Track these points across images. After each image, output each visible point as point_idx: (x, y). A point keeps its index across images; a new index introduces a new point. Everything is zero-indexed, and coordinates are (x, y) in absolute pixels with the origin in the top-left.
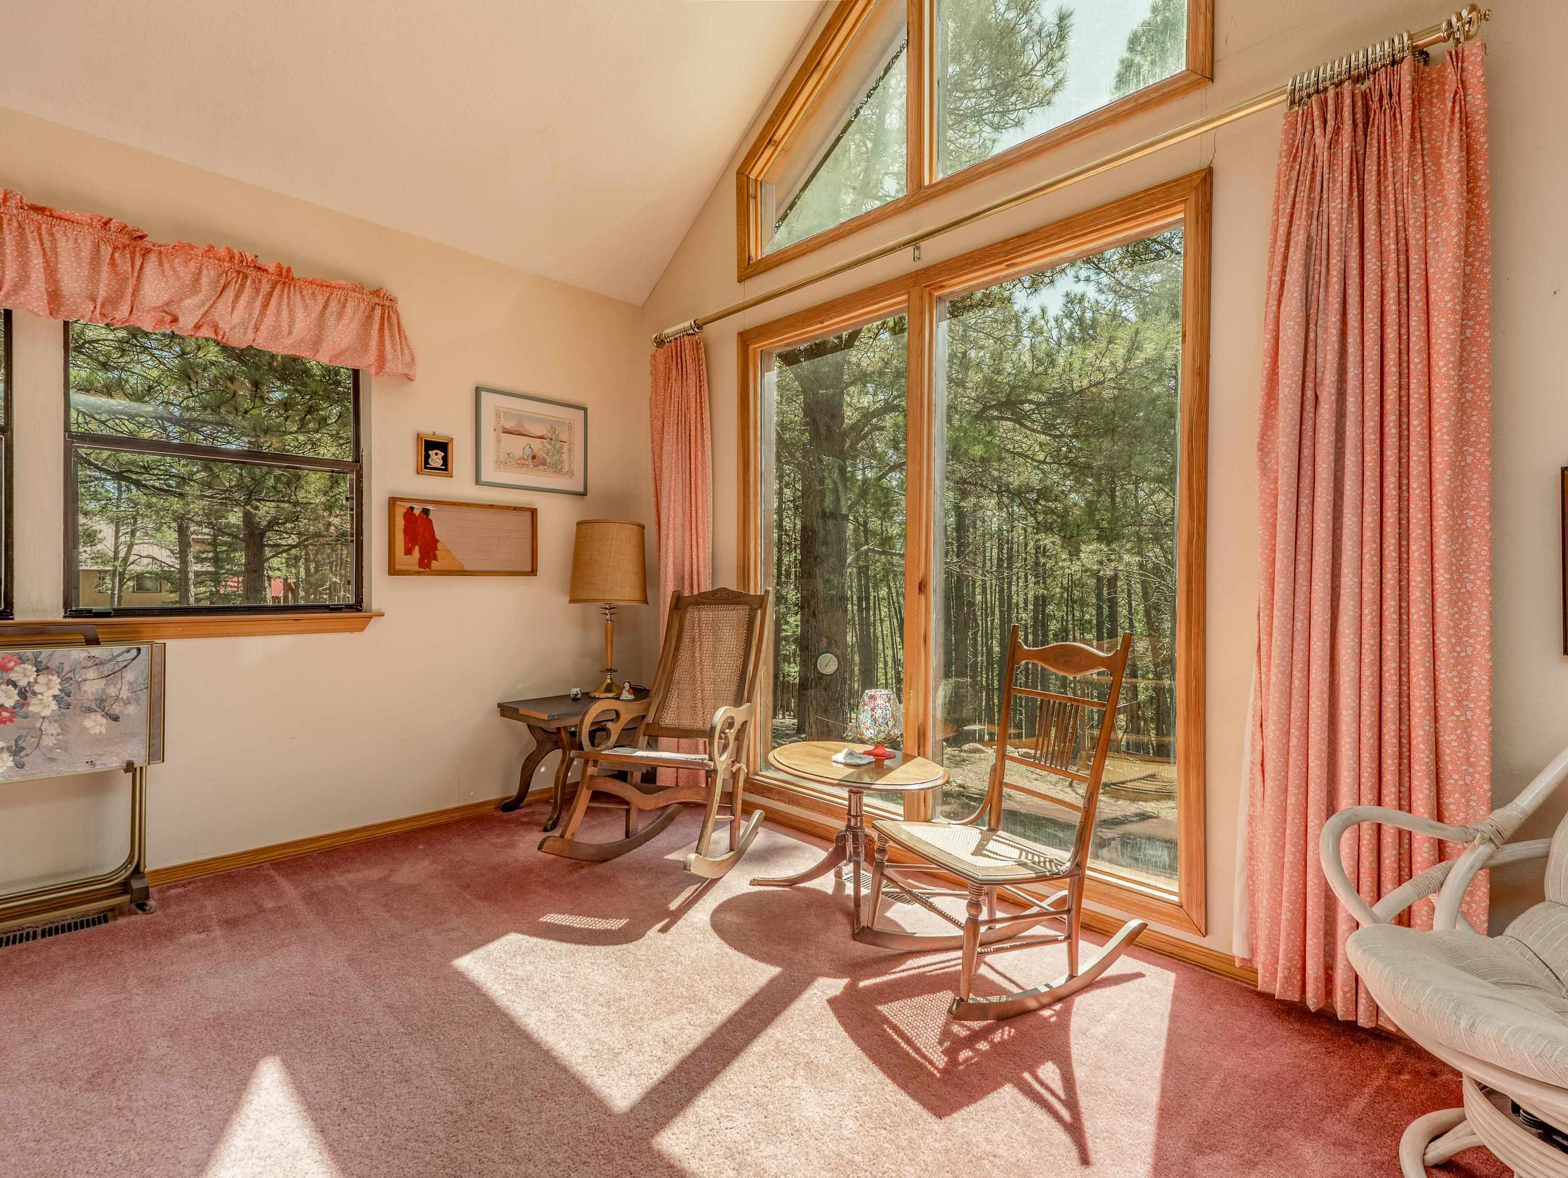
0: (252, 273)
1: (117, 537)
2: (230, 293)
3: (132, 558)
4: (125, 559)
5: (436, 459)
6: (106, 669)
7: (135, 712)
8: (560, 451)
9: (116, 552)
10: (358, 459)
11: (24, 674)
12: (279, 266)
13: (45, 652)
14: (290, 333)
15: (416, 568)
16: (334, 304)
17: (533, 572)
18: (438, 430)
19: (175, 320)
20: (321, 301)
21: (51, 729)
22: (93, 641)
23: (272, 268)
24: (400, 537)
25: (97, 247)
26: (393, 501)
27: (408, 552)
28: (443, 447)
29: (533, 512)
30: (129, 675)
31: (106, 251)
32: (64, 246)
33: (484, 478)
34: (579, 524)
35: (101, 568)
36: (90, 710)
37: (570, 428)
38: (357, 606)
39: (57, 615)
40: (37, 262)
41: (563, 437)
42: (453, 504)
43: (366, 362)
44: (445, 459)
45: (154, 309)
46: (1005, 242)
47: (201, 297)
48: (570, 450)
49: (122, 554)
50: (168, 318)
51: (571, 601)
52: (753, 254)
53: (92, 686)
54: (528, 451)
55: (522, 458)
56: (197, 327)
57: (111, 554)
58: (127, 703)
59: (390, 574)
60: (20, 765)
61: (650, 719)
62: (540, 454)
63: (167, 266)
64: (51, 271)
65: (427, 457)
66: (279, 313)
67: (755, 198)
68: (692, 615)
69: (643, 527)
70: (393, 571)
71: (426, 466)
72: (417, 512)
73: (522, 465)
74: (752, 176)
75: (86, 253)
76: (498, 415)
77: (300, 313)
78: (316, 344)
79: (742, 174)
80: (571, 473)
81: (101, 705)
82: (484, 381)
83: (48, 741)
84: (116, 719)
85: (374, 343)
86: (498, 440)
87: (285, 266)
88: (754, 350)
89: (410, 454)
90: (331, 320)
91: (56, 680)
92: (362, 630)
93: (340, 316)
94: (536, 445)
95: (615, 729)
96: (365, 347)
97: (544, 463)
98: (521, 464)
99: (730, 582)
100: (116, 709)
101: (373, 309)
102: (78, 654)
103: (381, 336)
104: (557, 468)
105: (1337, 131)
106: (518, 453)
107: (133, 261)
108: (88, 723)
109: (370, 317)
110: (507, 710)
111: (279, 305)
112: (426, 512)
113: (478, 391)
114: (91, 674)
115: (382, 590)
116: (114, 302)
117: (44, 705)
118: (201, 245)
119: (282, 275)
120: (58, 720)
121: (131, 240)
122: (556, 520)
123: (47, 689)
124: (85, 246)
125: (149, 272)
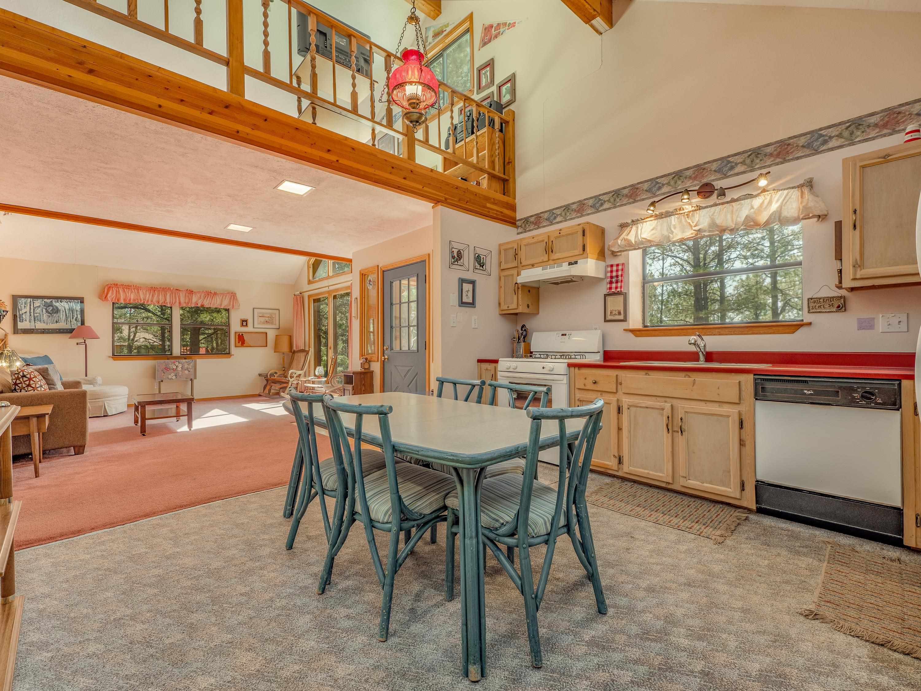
0: (210, 294)
1: (130, 329)
2: (206, 298)
3: (136, 339)
4: (133, 340)
5: (245, 324)
6: (188, 363)
7: (192, 370)
8: (273, 320)
9: (129, 336)
10: (229, 325)
11: (177, 364)
13: (179, 360)
14: (216, 303)
15: (241, 346)
16: (224, 297)
17: (266, 346)
18: (245, 318)
19: (197, 305)
20: (222, 297)
22: (186, 359)
23: (213, 292)
24: (237, 339)
26: (236, 333)
27: (239, 343)
28: (246, 321)
29: (266, 333)
30: (191, 365)
31: (187, 294)
32: (181, 295)
33: (255, 327)
34: (277, 336)
35: (122, 344)
36: (186, 370)
37: (275, 314)
38: (229, 353)
39: (180, 355)
41: (274, 317)
42: (248, 333)
43: (230, 307)
45: (195, 303)
47: (201, 299)
48: (275, 319)
49: (132, 337)
51: (275, 352)
52: (310, 279)
53: (186, 366)
54: (265, 321)
56: (201, 305)
57: (127, 337)
60: (176, 378)
62: (268, 321)
63: (196, 295)
64: (179, 299)
67: (311, 267)
68: (296, 354)
69: (290, 336)
70: (236, 346)
71: (242, 325)
72: (240, 335)
74: (310, 263)
76: (258, 314)
77: (218, 299)
78: (221, 304)
79: (308, 263)
80: (275, 324)
82: (255, 307)
83: (180, 374)
84: (189, 372)
85: (232, 303)
86: (258, 318)
88: (310, 300)
89: (239, 323)
90: (224, 300)
92: (230, 358)
94: (267, 319)
96: (230, 304)
97: (269, 323)
98: (263, 323)
99: (302, 347)
100: (190, 370)
101: (232, 296)
102: (184, 361)
103: (233, 301)
104: (272, 323)
106: (263, 321)
107: (191, 295)
108: (186, 372)
109: (231, 298)
110: (260, 375)
111: (214, 299)
112: (242, 334)
113: (254, 309)
114: (186, 364)
115: (233, 350)
116: (188, 303)
117: (179, 369)
118: (201, 291)
119: (215, 294)
120: (181, 371)
121: (191, 292)
122: (271, 335)
123: (180, 366)
124: (184, 294)
125: (193, 297)
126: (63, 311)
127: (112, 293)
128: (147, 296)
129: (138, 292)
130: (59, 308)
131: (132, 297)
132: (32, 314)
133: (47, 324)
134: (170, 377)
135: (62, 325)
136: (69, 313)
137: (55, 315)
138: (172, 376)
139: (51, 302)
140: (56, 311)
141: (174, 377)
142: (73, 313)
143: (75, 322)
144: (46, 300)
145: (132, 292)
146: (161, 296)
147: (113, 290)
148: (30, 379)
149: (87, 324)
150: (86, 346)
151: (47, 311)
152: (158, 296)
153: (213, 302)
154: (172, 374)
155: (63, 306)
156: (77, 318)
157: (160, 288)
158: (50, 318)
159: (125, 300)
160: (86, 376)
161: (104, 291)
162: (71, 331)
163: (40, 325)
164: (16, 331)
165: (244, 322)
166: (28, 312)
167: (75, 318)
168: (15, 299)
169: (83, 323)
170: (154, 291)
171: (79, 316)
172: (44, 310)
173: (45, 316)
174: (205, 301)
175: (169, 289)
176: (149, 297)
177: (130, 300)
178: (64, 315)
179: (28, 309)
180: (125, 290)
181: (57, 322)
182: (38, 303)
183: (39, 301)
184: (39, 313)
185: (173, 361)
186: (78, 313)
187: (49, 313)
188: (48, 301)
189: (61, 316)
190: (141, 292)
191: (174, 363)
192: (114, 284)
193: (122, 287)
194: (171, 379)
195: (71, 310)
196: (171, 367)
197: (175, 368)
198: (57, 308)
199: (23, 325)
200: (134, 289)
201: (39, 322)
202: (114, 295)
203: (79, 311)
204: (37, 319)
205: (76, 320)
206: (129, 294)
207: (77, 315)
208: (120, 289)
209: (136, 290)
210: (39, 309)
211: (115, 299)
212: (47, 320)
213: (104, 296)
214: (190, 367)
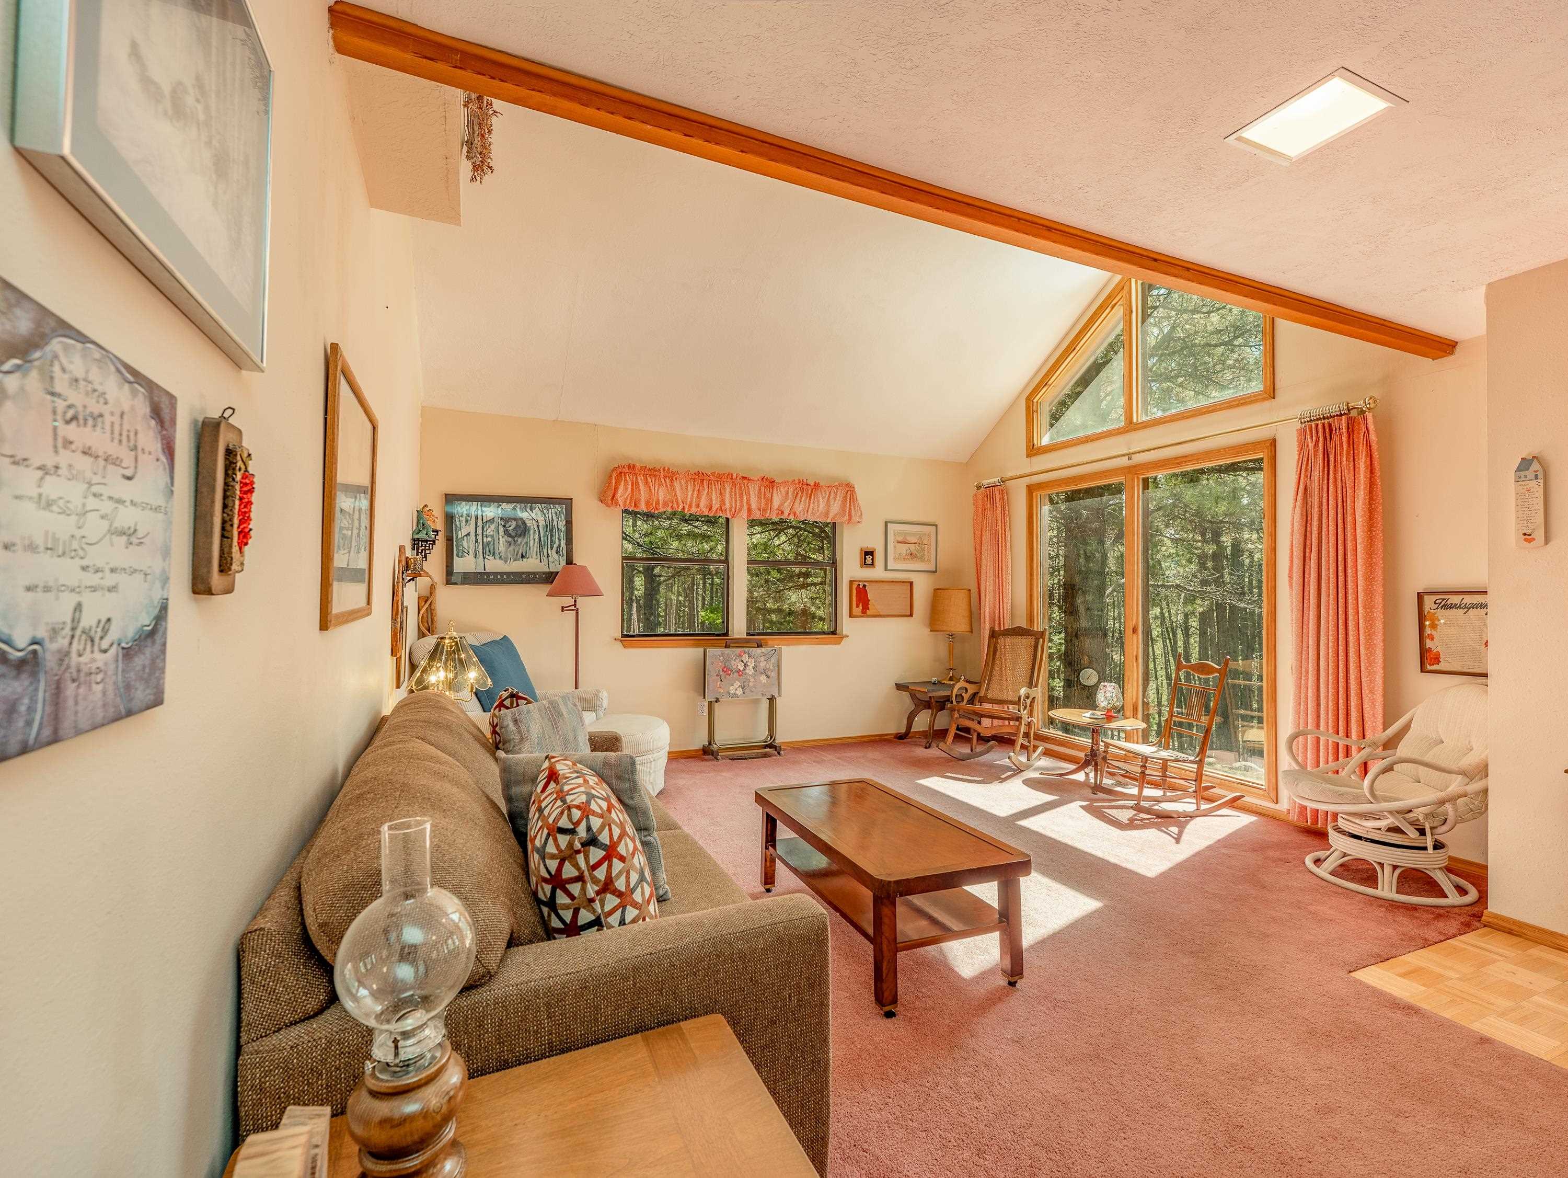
0: (805, 487)
2: (798, 497)
5: (869, 558)
6: (765, 657)
7: (773, 675)
8: (924, 550)
10: (835, 562)
11: (745, 658)
12: (815, 483)
13: (750, 649)
14: (818, 510)
15: (861, 614)
16: (833, 494)
17: (911, 615)
18: (869, 545)
19: (783, 513)
20: (828, 494)
21: (752, 680)
22: (759, 646)
23: (812, 484)
24: (853, 598)
25: (760, 489)
26: (851, 582)
27: (857, 606)
28: (872, 553)
29: (911, 583)
30: (772, 660)
31: (763, 489)
32: (751, 490)
33: (889, 568)
34: (935, 590)
36: (762, 673)
37: (929, 536)
38: (835, 632)
39: (745, 635)
41: (925, 542)
42: (877, 582)
43: (840, 519)
44: (872, 559)
46: (1176, 458)
47: (790, 501)
48: (928, 549)
50: (780, 513)
51: (931, 631)
52: (1035, 442)
53: (762, 664)
54: (909, 552)
55: (906, 555)
56: (789, 515)
58: (772, 671)
59: (850, 617)
60: (744, 693)
61: (982, 694)
62: (915, 552)
63: (780, 491)
64: (748, 500)
65: (865, 559)
66: (814, 502)
67: (1037, 412)
68: (1001, 640)
69: (970, 591)
70: (850, 615)
71: (864, 564)
72: (861, 587)
73: (905, 559)
74: (1035, 401)
75: (757, 492)
76: (895, 535)
77: (821, 500)
78: (827, 515)
79: (1029, 400)
80: (929, 561)
81: (765, 672)
82: (890, 518)
83: (751, 684)
84: (769, 677)
86: (895, 547)
87: (817, 482)
88: (1036, 495)
89: (857, 558)
90: (832, 502)
91: (753, 661)
92: (837, 643)
93: (835, 499)
94: (912, 547)
95: (966, 696)
96: (844, 511)
97: (916, 557)
99: (1022, 623)
100: (769, 673)
101: (847, 493)
102: (758, 651)
103: (850, 505)
104: (922, 559)
105: (1317, 441)
106: (904, 553)
107: (770, 491)
108: (761, 678)
109: (845, 497)
110: (899, 687)
111: (814, 499)
112: (864, 586)
113: (886, 523)
114: (763, 659)
115: (847, 625)
116: (765, 510)
117: (750, 671)
118: (790, 480)
119: (817, 485)
120: (754, 676)
121: (770, 483)
122: (922, 587)
123: (751, 664)
124: (757, 488)
125: (775, 495)
126: (535, 532)
127: (626, 489)
128: (690, 494)
129: (672, 485)
130: (529, 523)
131: (661, 495)
132: (480, 538)
133: (506, 562)
134: (732, 690)
135: (532, 564)
136: (546, 535)
137: (520, 540)
138: (736, 688)
139: (514, 509)
140: (523, 530)
141: (739, 692)
142: (552, 536)
143: (556, 557)
144: (504, 505)
145: (660, 484)
147: (626, 480)
149: (578, 560)
150: (577, 613)
151: (506, 532)
152: (709, 492)
153: (812, 505)
154: (737, 684)
155: (535, 518)
156: (559, 546)
157: (713, 474)
158: (511, 548)
159: (648, 503)
160: (576, 688)
161: (610, 483)
162: (549, 578)
163: (494, 565)
164: (450, 577)
165: (868, 555)
166: (473, 534)
167: (555, 546)
168: (450, 502)
169: (570, 561)
170: (702, 480)
171: (563, 543)
172: (501, 529)
173: (502, 546)
174: (796, 504)
175: (729, 475)
176: (692, 495)
177: (657, 502)
178: (537, 540)
179: (471, 529)
180: (649, 479)
181: (523, 557)
182: (490, 511)
183: (493, 506)
184: (492, 536)
185: (738, 650)
186: (561, 535)
187: (510, 536)
188: (509, 507)
189: (532, 542)
190: (677, 484)
191: (740, 656)
192: (629, 467)
193: (642, 472)
194: (735, 695)
195: (550, 527)
196: (735, 667)
197: (741, 669)
198: (524, 523)
199: (463, 564)
200: (665, 477)
201: (491, 558)
202: (629, 492)
203: (563, 529)
204: (488, 550)
205: (557, 552)
206: (656, 488)
207: (560, 540)
208: (639, 478)
209: (668, 481)
210: (493, 526)
211: (631, 500)
212: (506, 552)
213: (610, 494)
214: (771, 668)
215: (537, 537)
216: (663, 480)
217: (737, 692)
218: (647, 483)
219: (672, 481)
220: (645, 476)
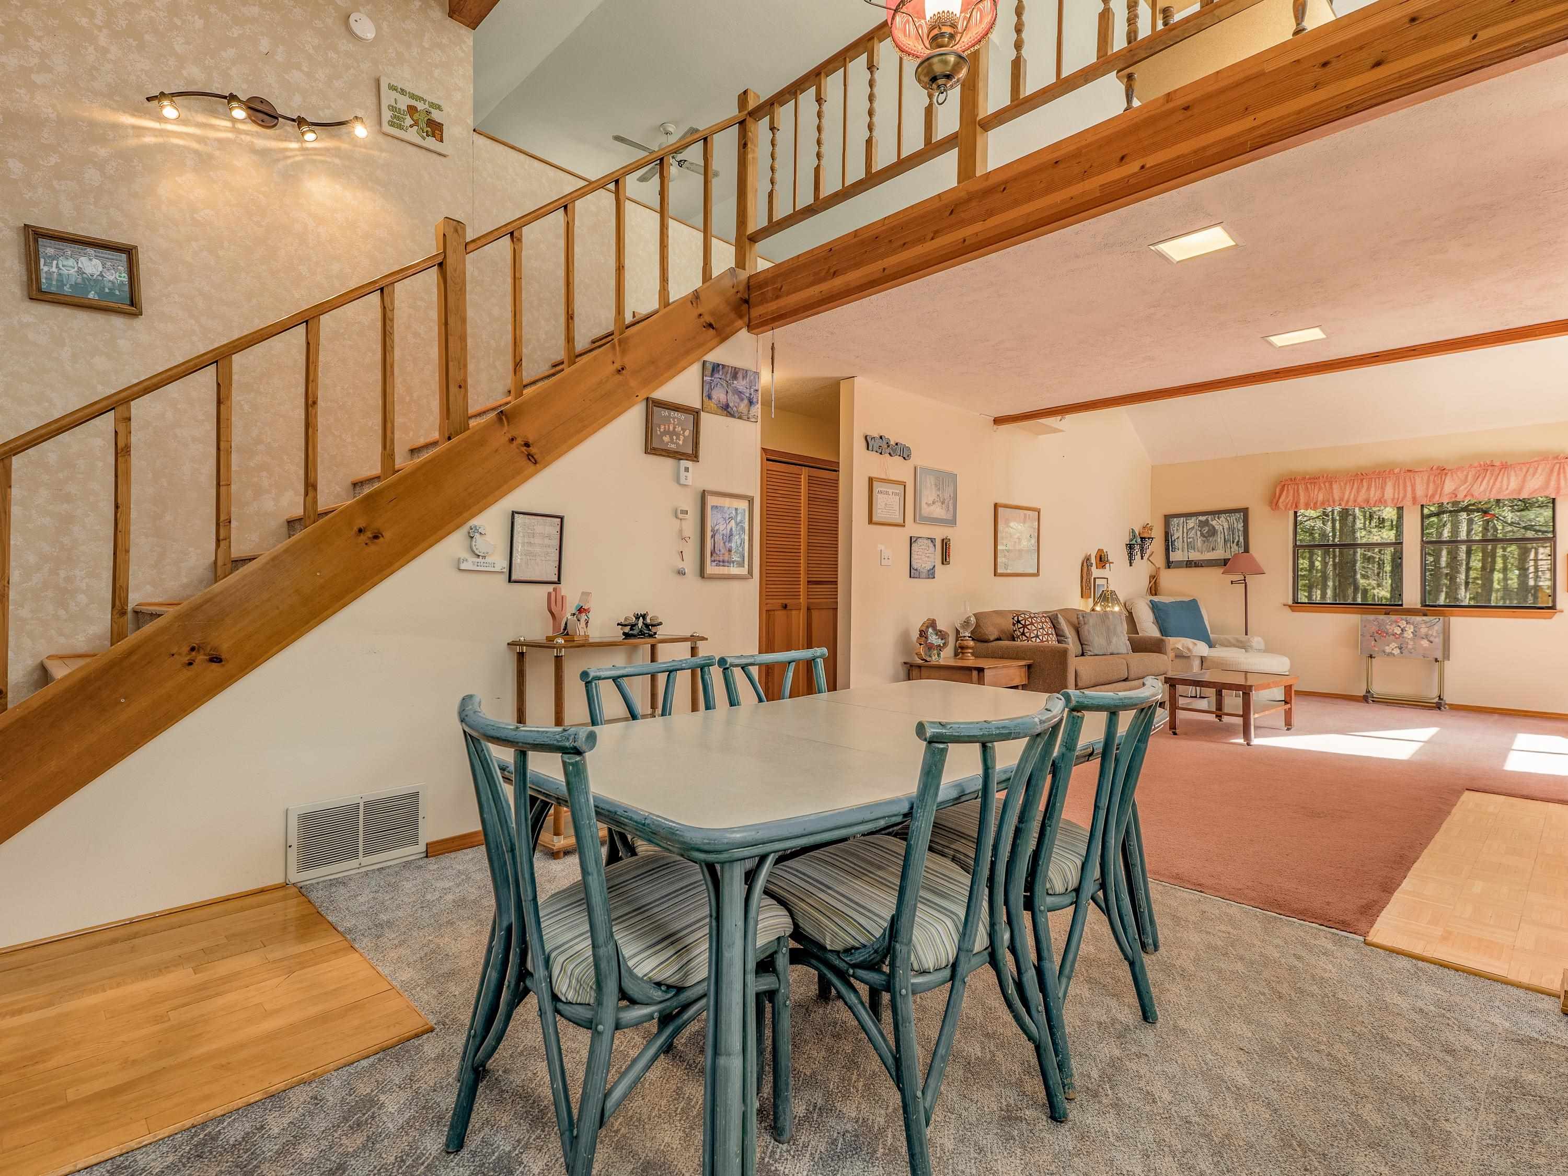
0: (1490, 468)
2: (1480, 479)
6: (1428, 625)
7: (1438, 641)
10: (1555, 536)
11: (1403, 624)
12: (1502, 463)
13: (1409, 617)
14: (1507, 489)
16: (1531, 470)
19: (1456, 496)
20: (1524, 470)
21: (1411, 643)
22: (1425, 615)
23: (1498, 464)
25: (1429, 477)
26: (1565, 556)
30: (1436, 628)
31: (1432, 478)
32: (1418, 481)
36: (1423, 638)
38: (1553, 607)
39: (1419, 606)
40: (1409, 489)
43: (1557, 493)
45: (1449, 494)
47: (1468, 484)
50: (1454, 496)
53: (1424, 630)
58: (1435, 637)
60: (1402, 653)
63: (1455, 476)
64: (1413, 490)
66: (1502, 482)
75: (1425, 481)
77: (1513, 479)
78: (1520, 491)
81: (1426, 637)
83: (1410, 647)
84: (1431, 642)
87: (1504, 463)
90: (1529, 478)
91: (1412, 627)
92: (1551, 618)
93: (1534, 475)
100: (1432, 639)
101: (1554, 465)
102: (1419, 619)
107: (1441, 478)
108: (1423, 642)
111: (1502, 479)
114: (1423, 626)
115: (1562, 600)
116: (1433, 495)
117: (1409, 634)
118: (1468, 464)
119: (1505, 467)
120: (1413, 640)
121: (1442, 472)
123: (1410, 630)
124: (1425, 478)
125: (1447, 481)
126: (1221, 532)
127: (1287, 497)
128: (1347, 493)
129: (1331, 487)
130: (1217, 527)
131: (1321, 497)
132: (1185, 539)
133: (1202, 553)
134: (1388, 649)
135: (1219, 554)
136: (1229, 534)
137: (1211, 539)
138: (1392, 647)
139: (1207, 520)
140: (1213, 532)
141: (1396, 651)
142: (1233, 534)
143: (1236, 548)
144: (1201, 518)
145: (1320, 489)
146: (1373, 489)
147: (1288, 489)
148: (1025, 626)
149: (1252, 550)
150: (1246, 586)
151: (1202, 535)
152: (1369, 489)
153: (1498, 484)
154: (1393, 645)
155: (1220, 524)
156: (1238, 541)
157: (1374, 472)
158: (1206, 544)
159: (1306, 504)
161: (1275, 493)
162: (1227, 562)
163: (1194, 556)
164: (1169, 564)
166: (1181, 537)
167: (1236, 541)
168: (1168, 518)
169: (1247, 550)
170: (1362, 480)
171: (1242, 538)
172: (1199, 533)
173: (1199, 543)
174: (1475, 486)
175: (1391, 471)
176: (1350, 492)
178: (1223, 538)
179: (1180, 534)
180: (1309, 486)
181: (1213, 549)
182: (1192, 522)
183: (1194, 519)
184: (1193, 537)
185: (1393, 617)
186: (1240, 533)
187: (1204, 537)
188: (1203, 518)
189: (1219, 539)
190: (1335, 486)
191: (1396, 621)
192: (1292, 479)
193: (1303, 482)
194: (1390, 654)
195: (1232, 529)
196: (1390, 631)
197: (1398, 633)
198: (1214, 527)
199: (1176, 556)
200: (1324, 483)
201: (1192, 551)
202: (1291, 497)
203: (1242, 529)
204: (1191, 546)
205: (1237, 544)
206: (1316, 493)
207: (1239, 536)
208: (1300, 486)
209: (1327, 484)
210: (1193, 531)
211: (1292, 503)
212: (1202, 546)
213: (1275, 501)
214: (1435, 634)
215: (1222, 536)
216: (1322, 485)
217: (1393, 652)
218: (1307, 488)
219: (1331, 485)
220: (1306, 484)
